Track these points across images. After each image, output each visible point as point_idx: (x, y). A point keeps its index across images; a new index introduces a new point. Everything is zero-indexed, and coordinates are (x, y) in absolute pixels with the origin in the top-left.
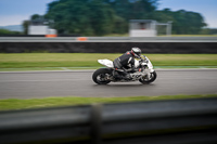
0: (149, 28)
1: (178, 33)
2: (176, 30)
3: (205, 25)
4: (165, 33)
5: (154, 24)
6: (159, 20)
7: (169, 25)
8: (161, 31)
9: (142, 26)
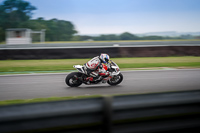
0: (24, 36)
1: (52, 40)
2: (49, 37)
3: (76, 32)
4: (39, 41)
5: (29, 32)
6: (33, 28)
7: (42, 33)
8: (35, 38)
9: (18, 34)
